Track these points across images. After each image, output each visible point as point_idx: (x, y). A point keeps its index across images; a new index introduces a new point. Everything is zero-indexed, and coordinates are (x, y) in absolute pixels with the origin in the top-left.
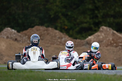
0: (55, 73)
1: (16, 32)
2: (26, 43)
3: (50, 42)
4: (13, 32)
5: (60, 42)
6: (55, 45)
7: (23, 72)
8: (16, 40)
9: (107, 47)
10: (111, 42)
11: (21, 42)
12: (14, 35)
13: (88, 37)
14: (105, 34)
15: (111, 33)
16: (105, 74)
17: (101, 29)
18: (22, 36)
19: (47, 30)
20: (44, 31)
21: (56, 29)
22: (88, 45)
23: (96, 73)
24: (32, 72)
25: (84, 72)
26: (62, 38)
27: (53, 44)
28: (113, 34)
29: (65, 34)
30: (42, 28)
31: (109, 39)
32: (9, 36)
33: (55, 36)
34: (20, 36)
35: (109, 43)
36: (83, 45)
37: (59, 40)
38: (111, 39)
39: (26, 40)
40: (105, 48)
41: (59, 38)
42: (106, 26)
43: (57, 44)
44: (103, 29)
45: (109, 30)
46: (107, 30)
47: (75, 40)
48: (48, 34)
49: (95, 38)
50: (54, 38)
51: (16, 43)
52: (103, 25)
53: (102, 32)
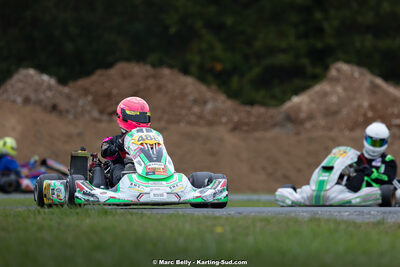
0: (183, 215)
1: (53, 82)
2: (87, 117)
3: (166, 117)
4: (45, 84)
5: (200, 117)
6: (182, 125)
7: (77, 213)
8: (54, 108)
9: (352, 129)
10: (365, 115)
11: (71, 116)
12: (49, 94)
13: (289, 99)
14: (345, 89)
15: (367, 84)
16: (345, 218)
17: (333, 72)
18: (75, 95)
19: (154, 77)
20: (147, 78)
21: (185, 71)
22: (290, 126)
23: (317, 216)
24: (106, 212)
25: (279, 214)
26: (205, 102)
27: (178, 122)
28: (374, 88)
29: (214, 87)
30: (138, 70)
31: (360, 106)
32: (33, 96)
33: (183, 96)
34: (68, 97)
35: (361, 119)
36: (275, 125)
37: (196, 109)
38: (366, 104)
39: (88, 108)
40: (347, 133)
41: (196, 101)
42: (348, 62)
43: (190, 123)
44: (338, 70)
45: (361, 74)
46: (352, 75)
47: (248, 108)
48: (159, 88)
49: (312, 101)
50: (179, 102)
51: (53, 118)
52: (338, 60)
53: (336, 80)
